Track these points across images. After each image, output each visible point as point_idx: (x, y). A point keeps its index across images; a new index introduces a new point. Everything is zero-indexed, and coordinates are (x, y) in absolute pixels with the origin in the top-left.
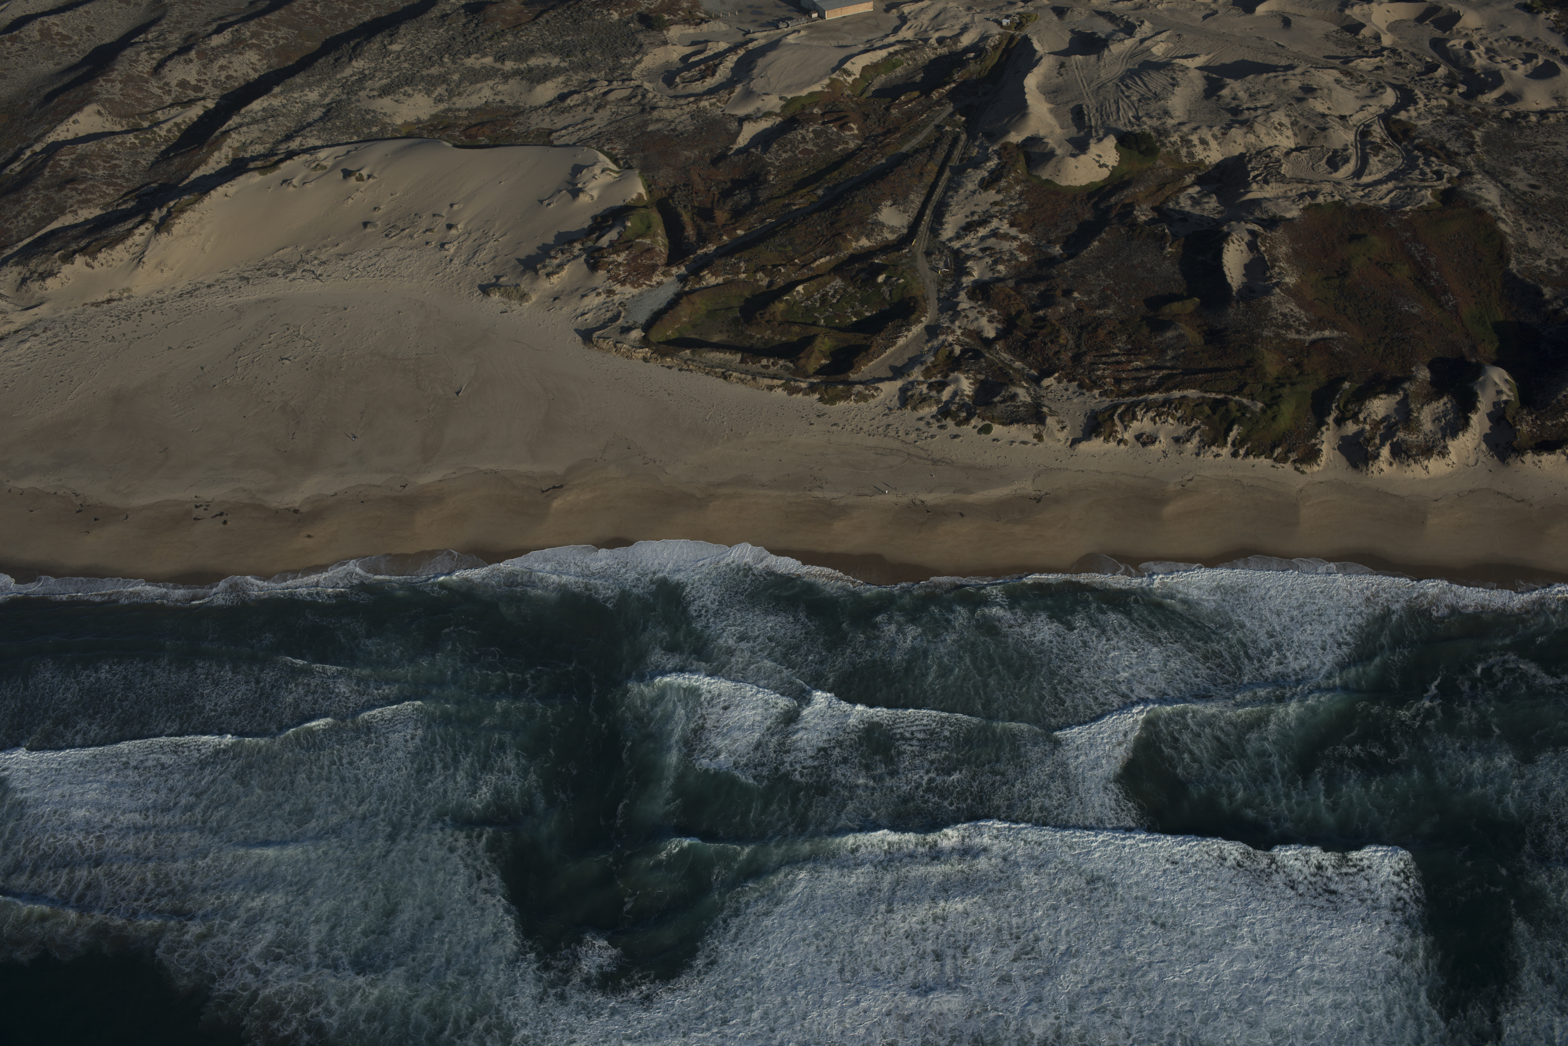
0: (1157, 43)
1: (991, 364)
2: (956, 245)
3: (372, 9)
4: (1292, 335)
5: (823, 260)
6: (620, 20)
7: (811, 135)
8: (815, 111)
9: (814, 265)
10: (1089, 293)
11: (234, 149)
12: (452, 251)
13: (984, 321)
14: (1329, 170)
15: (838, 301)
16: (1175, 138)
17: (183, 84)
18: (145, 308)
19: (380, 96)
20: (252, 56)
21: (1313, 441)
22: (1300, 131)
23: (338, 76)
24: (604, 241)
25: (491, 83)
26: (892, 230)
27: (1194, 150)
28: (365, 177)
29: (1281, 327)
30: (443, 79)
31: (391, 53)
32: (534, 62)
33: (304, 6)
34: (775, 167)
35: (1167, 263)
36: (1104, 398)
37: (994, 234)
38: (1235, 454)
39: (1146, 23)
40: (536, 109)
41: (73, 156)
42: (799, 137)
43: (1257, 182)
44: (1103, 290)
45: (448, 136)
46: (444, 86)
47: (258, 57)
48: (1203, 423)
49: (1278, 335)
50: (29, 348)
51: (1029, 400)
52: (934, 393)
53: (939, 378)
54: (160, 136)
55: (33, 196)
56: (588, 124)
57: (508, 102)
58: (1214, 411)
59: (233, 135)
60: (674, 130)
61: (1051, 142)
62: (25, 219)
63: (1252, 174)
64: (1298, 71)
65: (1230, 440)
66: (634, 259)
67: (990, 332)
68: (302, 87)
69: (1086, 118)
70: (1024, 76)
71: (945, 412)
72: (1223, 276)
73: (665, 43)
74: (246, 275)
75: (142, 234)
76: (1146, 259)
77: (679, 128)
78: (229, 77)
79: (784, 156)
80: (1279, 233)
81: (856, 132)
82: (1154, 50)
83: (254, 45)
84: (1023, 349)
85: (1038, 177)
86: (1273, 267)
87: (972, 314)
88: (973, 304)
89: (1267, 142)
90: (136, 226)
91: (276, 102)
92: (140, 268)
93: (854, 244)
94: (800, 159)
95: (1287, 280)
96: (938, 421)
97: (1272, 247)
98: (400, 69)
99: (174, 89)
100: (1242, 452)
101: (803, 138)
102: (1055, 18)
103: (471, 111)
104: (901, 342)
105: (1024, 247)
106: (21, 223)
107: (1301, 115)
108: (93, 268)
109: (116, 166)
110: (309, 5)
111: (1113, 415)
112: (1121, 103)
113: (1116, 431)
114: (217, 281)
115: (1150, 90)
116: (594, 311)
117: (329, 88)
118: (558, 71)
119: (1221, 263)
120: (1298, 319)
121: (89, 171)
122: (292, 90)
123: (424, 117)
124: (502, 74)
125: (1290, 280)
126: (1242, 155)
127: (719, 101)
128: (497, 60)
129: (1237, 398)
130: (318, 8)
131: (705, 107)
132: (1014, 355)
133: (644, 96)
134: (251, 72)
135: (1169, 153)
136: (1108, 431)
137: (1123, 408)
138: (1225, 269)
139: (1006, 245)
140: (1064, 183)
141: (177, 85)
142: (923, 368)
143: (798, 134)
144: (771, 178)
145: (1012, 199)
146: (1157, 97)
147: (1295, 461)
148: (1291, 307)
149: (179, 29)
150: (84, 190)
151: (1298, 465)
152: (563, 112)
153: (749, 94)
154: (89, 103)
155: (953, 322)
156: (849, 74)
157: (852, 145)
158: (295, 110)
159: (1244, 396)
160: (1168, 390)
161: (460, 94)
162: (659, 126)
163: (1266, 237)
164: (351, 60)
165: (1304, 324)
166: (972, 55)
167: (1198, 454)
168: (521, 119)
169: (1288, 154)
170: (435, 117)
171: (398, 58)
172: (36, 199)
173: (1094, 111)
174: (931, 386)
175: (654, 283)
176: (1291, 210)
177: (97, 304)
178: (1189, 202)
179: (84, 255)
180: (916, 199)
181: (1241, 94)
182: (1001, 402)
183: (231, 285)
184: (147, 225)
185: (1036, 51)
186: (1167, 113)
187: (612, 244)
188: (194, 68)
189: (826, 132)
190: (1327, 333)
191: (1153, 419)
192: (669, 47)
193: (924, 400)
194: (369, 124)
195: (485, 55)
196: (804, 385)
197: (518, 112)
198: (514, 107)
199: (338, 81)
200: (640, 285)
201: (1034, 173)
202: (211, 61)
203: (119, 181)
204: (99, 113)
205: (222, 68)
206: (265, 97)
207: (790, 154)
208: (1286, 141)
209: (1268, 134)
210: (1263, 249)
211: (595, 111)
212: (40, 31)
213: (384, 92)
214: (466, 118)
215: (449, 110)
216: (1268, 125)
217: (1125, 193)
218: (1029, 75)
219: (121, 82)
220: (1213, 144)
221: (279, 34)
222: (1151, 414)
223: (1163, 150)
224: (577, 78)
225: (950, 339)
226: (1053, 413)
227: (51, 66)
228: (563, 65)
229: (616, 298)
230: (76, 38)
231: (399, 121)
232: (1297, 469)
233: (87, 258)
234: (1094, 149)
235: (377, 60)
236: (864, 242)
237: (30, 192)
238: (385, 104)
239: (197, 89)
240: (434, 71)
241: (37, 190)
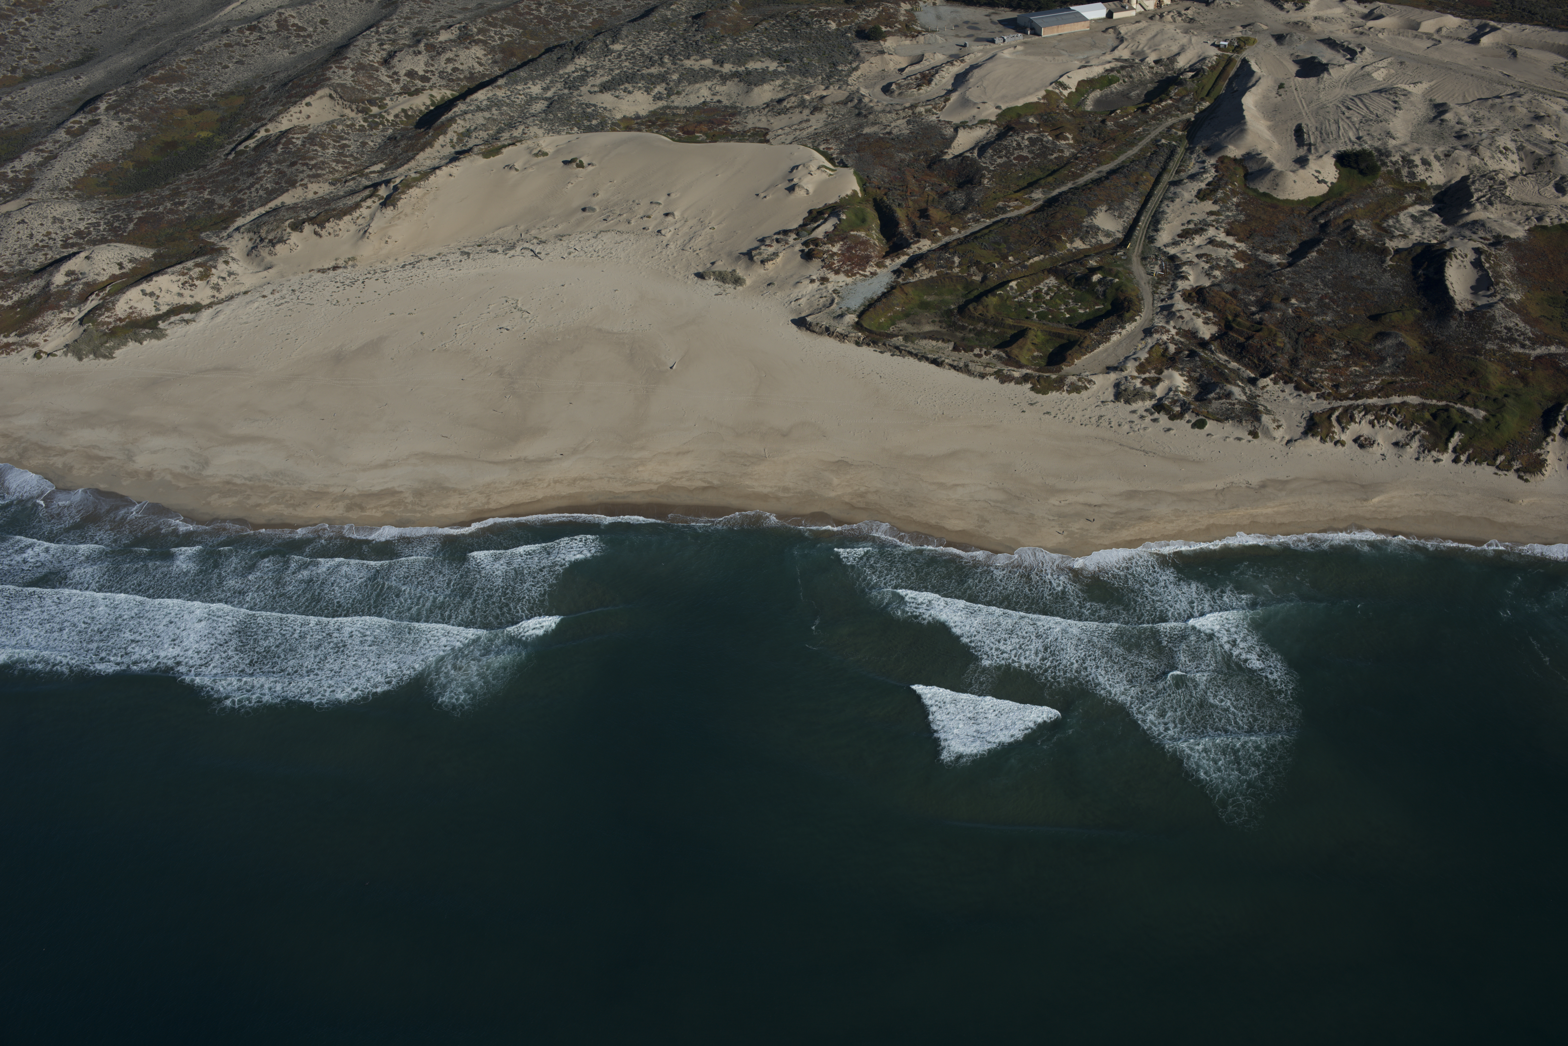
0: (1379, 69)
1: (1205, 363)
2: (1172, 251)
3: (595, 13)
4: (1517, 349)
5: (1036, 259)
6: (838, 30)
7: (1027, 143)
8: (1031, 120)
9: (1028, 263)
10: (1308, 300)
11: (458, 134)
12: (669, 235)
13: (1199, 322)
14: (1556, 194)
15: (1051, 298)
16: (1396, 158)
17: (411, 74)
18: (368, 276)
19: (601, 91)
20: (478, 51)
21: (1538, 451)
22: (1526, 156)
23: (561, 72)
24: (819, 233)
25: (709, 84)
26: (1108, 234)
27: (1415, 170)
28: (585, 164)
29: (1505, 341)
30: (662, 78)
31: (613, 52)
32: (752, 65)
33: (529, 7)
34: (989, 171)
35: (1387, 276)
36: (1321, 400)
37: (1211, 242)
38: (1456, 461)
39: (1367, 49)
40: (753, 110)
41: (305, 135)
42: (1015, 144)
43: (1481, 202)
44: (1321, 299)
45: (666, 131)
46: (664, 85)
47: (483, 52)
48: (1424, 428)
49: (1502, 348)
50: (258, 308)
51: (1244, 398)
52: (1147, 388)
53: (1153, 374)
54: (388, 121)
55: (266, 169)
56: (804, 125)
57: (726, 102)
58: (1434, 416)
59: (459, 121)
60: (890, 133)
61: (1270, 157)
62: (257, 190)
63: (1475, 196)
64: (1525, 98)
65: (1451, 446)
66: (849, 249)
67: (1206, 332)
68: (525, 81)
69: (1306, 136)
70: (1243, 94)
71: (1159, 407)
72: (1446, 289)
73: (882, 52)
74: (466, 250)
75: (368, 207)
76: (1365, 271)
77: (895, 131)
78: (455, 70)
79: (999, 161)
80: (1503, 252)
81: (1071, 142)
82: (1375, 75)
83: (480, 41)
84: (1240, 351)
85: (1256, 191)
86: (1497, 284)
87: (1187, 315)
88: (1188, 306)
89: (1492, 165)
90: (364, 200)
91: (500, 93)
92: (365, 239)
93: (1068, 245)
94: (1015, 165)
95: (1512, 296)
96: (1152, 414)
97: (1497, 265)
98: (621, 67)
99: (403, 78)
100: (1463, 458)
101: (1019, 144)
102: (1274, 43)
103: (689, 109)
104: (1115, 338)
105: (1240, 255)
106: (254, 194)
107: (1527, 140)
108: (321, 236)
109: (345, 146)
110: (534, 7)
111: (1330, 417)
112: (1341, 123)
113: (1334, 432)
114: (439, 254)
115: (1371, 112)
116: (808, 297)
117: (551, 82)
118: (775, 74)
119: (1444, 276)
120: (1523, 334)
121: (319, 149)
122: (516, 82)
123: (643, 113)
124: (721, 76)
125: (1516, 297)
126: (1465, 179)
127: (935, 108)
128: (715, 62)
129: (1459, 406)
130: (542, 10)
131: (920, 113)
132: (1229, 356)
133: (860, 101)
134: (476, 65)
135: (1389, 172)
136: (1325, 431)
137: (1340, 410)
138: (1448, 283)
139: (1222, 252)
140: (1282, 196)
141: (405, 75)
142: (1137, 363)
143: (1013, 140)
144: (986, 181)
145: (1228, 209)
146: (1378, 119)
147: (1517, 471)
148: (1516, 322)
149: (408, 24)
150: (314, 166)
151: (1522, 474)
152: (779, 114)
153: (965, 103)
154: (322, 87)
155: (1168, 322)
156: (1065, 87)
157: (1067, 154)
158: (518, 101)
159: (1466, 404)
160: (1387, 396)
161: (678, 93)
162: (875, 129)
163: (1490, 254)
164: (573, 58)
165: (1529, 339)
166: (1190, 74)
167: (1417, 459)
168: (738, 118)
169: (1512, 178)
170: (653, 113)
171: (620, 56)
172: (269, 172)
173: (1313, 129)
174: (1145, 381)
175: (868, 273)
176: (1516, 230)
177: (323, 271)
178: (1410, 220)
179: (313, 224)
180: (1132, 206)
181: (1465, 119)
182: (1216, 399)
183: (451, 258)
184: (374, 199)
185: (1253, 72)
186: (1389, 134)
187: (827, 235)
188: (423, 58)
189: (1042, 140)
190: (1553, 349)
191: (1371, 423)
192: (886, 56)
193: (1137, 395)
194: (590, 117)
195: (704, 57)
196: (1016, 374)
197: (733, 111)
198: (731, 107)
199: (561, 76)
200: (854, 275)
201: (1252, 186)
202: (439, 54)
203: (348, 159)
204: (331, 96)
205: (449, 60)
206: (490, 88)
207: (1004, 159)
208: (1511, 165)
209: (1493, 157)
210: (1487, 265)
211: (812, 113)
212: (277, 21)
213: (605, 88)
214: (684, 115)
215: (668, 107)
216: (1493, 149)
217: (1345, 208)
218: (1247, 94)
219: (352, 69)
220: (1436, 165)
221: (505, 32)
222: (1370, 417)
223: (1384, 169)
224: (793, 81)
225: (1165, 337)
226: (1268, 412)
227: (286, 55)
228: (780, 69)
229: (830, 286)
230: (311, 29)
231: (619, 116)
232: (1520, 477)
233: (316, 226)
234: (1313, 165)
235: (599, 58)
236: (1079, 244)
237: (263, 165)
238: (606, 99)
239: (424, 79)
240: (654, 70)
241: (270, 164)
